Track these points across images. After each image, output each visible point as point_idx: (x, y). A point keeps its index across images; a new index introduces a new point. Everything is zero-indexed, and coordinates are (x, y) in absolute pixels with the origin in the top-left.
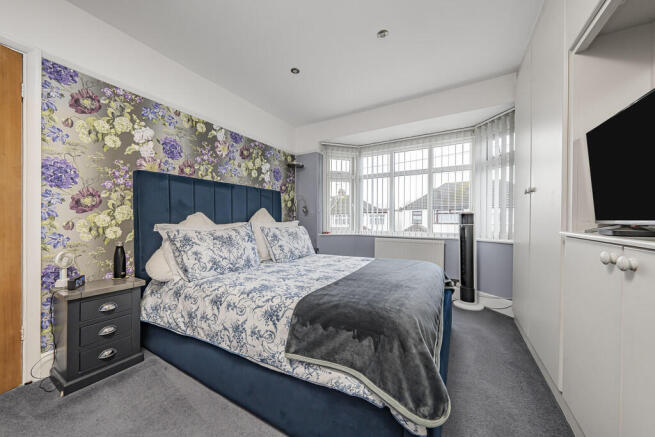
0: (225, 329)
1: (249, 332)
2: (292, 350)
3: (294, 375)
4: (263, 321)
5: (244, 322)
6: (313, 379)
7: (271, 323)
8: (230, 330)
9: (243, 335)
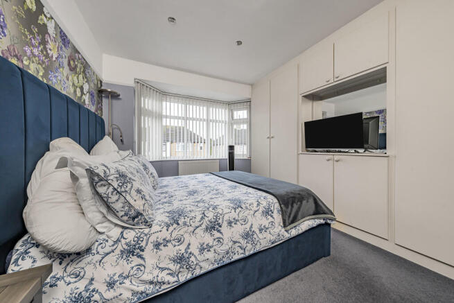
0: (235, 242)
1: (258, 232)
2: (287, 224)
3: (292, 236)
4: (264, 219)
5: (251, 227)
6: (300, 232)
7: (269, 217)
8: (241, 240)
9: (255, 236)
